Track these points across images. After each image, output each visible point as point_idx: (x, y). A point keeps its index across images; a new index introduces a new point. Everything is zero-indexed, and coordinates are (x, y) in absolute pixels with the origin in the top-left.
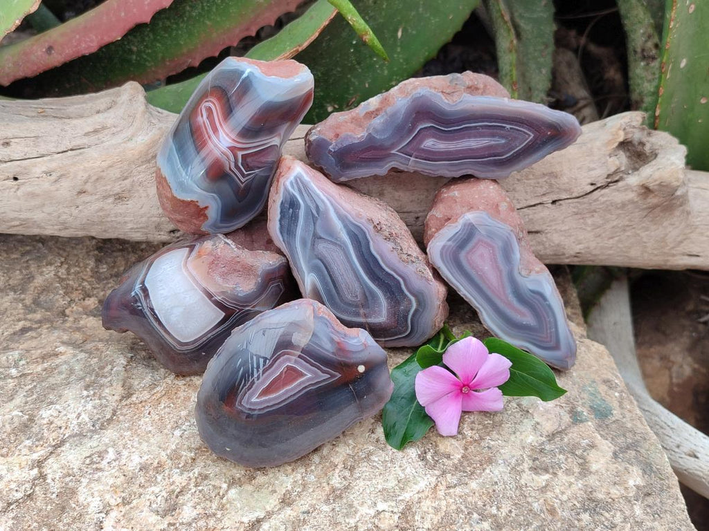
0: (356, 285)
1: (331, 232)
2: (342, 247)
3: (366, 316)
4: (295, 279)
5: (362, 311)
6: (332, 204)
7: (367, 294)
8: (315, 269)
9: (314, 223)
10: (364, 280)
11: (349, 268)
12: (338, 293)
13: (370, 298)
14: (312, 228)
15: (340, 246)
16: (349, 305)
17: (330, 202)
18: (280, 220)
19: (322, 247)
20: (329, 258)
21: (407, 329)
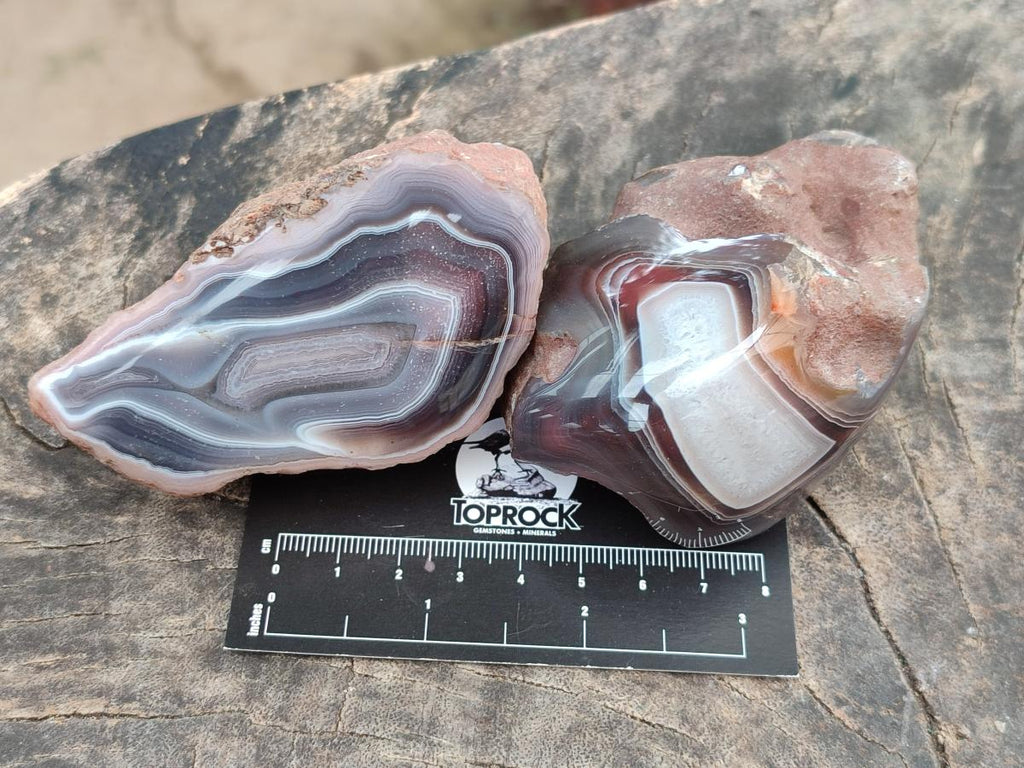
0: (348, 337)
1: (203, 357)
2: (243, 344)
3: (436, 339)
4: (308, 472)
5: (421, 344)
6: (138, 335)
7: (377, 318)
8: (288, 420)
9: (175, 388)
10: (339, 317)
11: (302, 343)
12: (363, 385)
13: (389, 317)
14: (185, 399)
15: (242, 347)
16: (398, 367)
17: (132, 336)
18: (156, 463)
19: (237, 389)
20: (268, 381)
21: (495, 253)
